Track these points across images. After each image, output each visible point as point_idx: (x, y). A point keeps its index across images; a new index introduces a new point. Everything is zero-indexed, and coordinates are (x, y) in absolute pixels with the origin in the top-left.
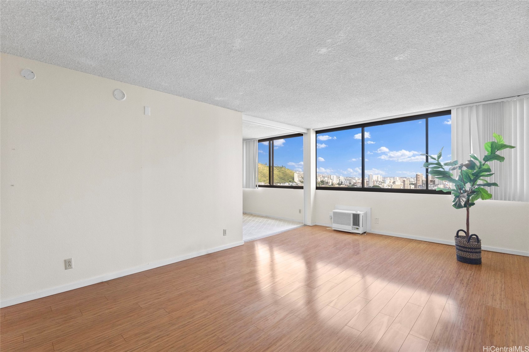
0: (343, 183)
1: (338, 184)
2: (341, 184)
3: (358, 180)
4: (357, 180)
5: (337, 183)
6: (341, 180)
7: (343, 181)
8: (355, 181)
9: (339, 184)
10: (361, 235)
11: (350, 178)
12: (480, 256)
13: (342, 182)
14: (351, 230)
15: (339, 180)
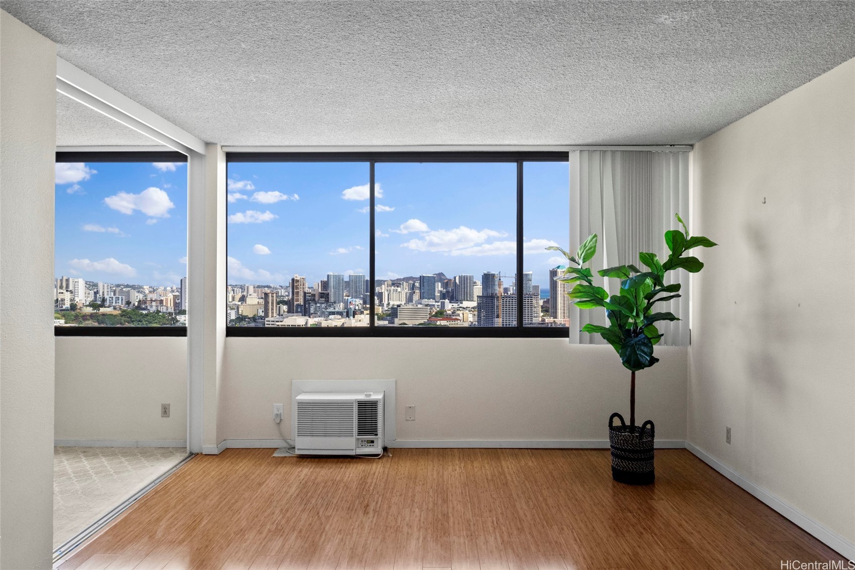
0: (107, 303)
1: (90, 305)
2: (102, 306)
3: (150, 292)
4: (147, 292)
5: (88, 303)
6: (101, 293)
7: (106, 296)
8: (141, 296)
9: (93, 305)
10: (383, 456)
11: (127, 286)
12: (652, 465)
13: (104, 300)
14: (354, 448)
15: (96, 293)
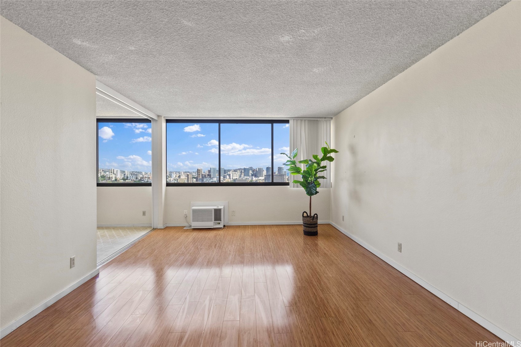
0: (129, 178)
1: (122, 179)
2: (127, 179)
3: (145, 174)
4: (144, 174)
6: (126, 175)
7: (128, 176)
8: (141, 176)
9: (124, 179)
11: (136, 172)
13: (127, 177)
15: (124, 175)
